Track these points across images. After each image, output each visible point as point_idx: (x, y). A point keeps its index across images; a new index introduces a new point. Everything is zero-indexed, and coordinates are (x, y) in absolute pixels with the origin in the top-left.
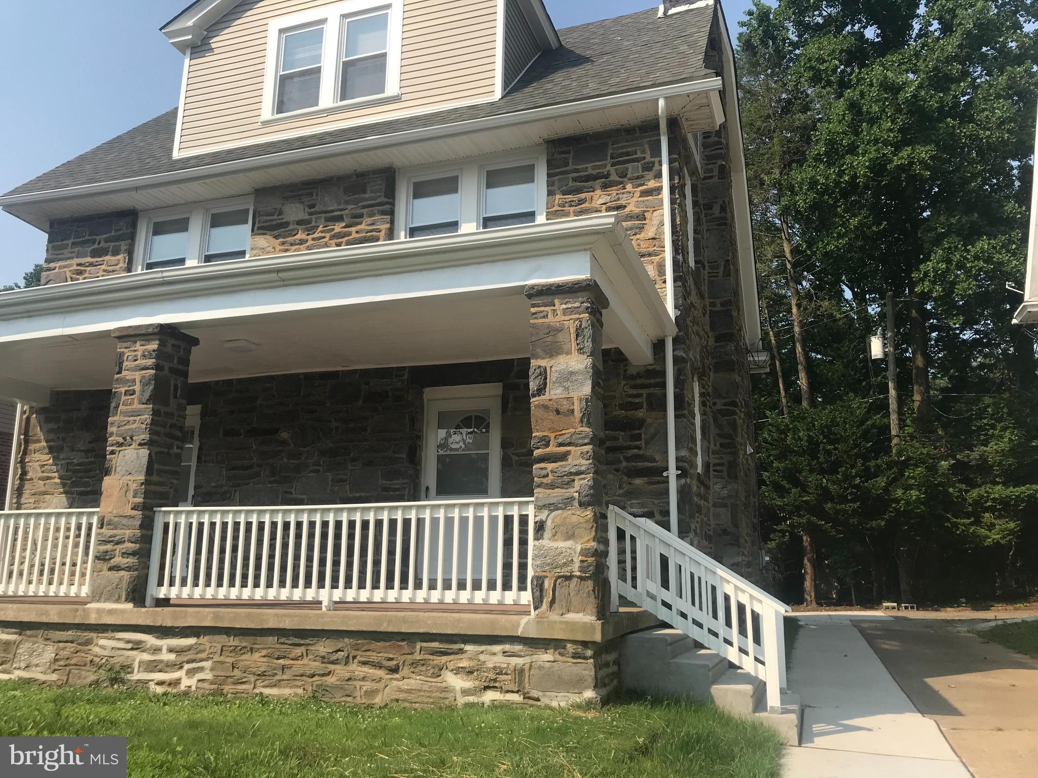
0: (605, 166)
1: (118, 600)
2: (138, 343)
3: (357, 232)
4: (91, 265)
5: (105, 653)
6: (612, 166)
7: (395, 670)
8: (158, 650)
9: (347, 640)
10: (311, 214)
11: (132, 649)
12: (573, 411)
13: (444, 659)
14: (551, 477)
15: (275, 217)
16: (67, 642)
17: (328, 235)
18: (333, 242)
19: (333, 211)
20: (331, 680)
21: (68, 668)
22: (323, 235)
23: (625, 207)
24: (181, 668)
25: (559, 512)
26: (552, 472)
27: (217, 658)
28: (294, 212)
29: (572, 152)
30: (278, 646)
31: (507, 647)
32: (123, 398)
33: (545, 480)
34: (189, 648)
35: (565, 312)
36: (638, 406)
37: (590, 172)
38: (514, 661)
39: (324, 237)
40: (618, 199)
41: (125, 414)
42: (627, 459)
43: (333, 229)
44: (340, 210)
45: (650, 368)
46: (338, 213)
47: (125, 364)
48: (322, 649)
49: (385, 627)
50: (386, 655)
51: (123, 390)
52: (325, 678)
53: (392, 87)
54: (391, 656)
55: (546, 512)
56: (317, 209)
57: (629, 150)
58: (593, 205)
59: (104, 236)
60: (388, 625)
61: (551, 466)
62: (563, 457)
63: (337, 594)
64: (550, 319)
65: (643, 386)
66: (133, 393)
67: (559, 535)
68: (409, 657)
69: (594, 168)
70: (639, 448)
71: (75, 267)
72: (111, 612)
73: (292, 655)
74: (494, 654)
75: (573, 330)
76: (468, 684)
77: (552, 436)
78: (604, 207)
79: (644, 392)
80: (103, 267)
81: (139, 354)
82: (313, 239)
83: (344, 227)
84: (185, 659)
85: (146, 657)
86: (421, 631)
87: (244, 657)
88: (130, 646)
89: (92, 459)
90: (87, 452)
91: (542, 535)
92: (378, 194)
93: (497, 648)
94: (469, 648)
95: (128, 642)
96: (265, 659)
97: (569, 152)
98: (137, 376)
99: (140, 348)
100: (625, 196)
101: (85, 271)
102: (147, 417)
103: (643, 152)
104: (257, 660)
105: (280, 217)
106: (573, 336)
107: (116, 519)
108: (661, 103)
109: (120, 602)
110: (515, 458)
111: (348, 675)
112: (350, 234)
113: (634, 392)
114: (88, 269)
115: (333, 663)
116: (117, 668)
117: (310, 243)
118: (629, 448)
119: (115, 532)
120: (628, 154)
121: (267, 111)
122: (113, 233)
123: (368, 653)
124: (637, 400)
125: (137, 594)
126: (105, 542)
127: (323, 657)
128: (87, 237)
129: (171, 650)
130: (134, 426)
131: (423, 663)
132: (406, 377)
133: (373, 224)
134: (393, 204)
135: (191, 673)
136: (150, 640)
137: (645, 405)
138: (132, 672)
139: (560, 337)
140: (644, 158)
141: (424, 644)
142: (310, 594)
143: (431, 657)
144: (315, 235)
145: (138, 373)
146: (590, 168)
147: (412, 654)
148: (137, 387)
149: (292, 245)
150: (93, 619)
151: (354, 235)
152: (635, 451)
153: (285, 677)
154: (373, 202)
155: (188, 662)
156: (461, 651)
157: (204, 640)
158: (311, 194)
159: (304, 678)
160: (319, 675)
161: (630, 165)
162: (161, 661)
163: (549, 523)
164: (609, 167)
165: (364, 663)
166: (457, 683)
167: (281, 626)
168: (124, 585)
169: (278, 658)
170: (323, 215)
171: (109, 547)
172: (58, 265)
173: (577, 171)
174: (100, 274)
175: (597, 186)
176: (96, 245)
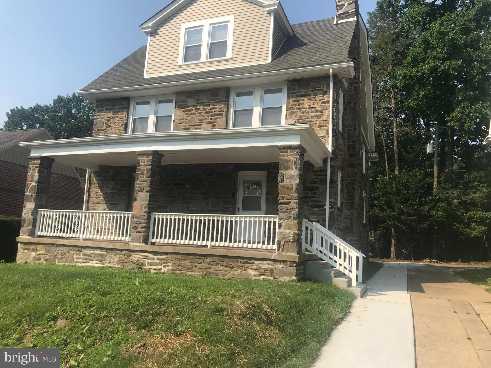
0: (309, 91)
1: (140, 242)
2: (145, 156)
3: (215, 111)
4: (113, 118)
5: (136, 259)
6: (312, 91)
7: (232, 268)
8: (153, 259)
9: (216, 258)
10: (197, 103)
11: (145, 258)
12: (292, 188)
13: (248, 265)
14: (284, 209)
15: (184, 104)
16: (123, 255)
17: (204, 112)
18: (206, 115)
19: (206, 103)
20: (211, 270)
21: (123, 264)
22: (202, 112)
23: (316, 107)
24: (162, 265)
25: (287, 221)
26: (285, 208)
27: (173, 262)
28: (191, 101)
29: (297, 85)
30: (194, 259)
31: (268, 262)
32: (140, 175)
33: (282, 210)
34: (164, 259)
35: (291, 155)
36: (317, 182)
37: (303, 93)
38: (270, 267)
39: (202, 113)
40: (313, 104)
41: (141, 181)
42: (312, 201)
43: (206, 110)
44: (209, 102)
45: (322, 168)
46: (208, 104)
47: (141, 163)
48: (208, 260)
49: (229, 254)
50: (229, 263)
51: (140, 172)
52: (209, 270)
53: (229, 55)
54: (231, 263)
55: (282, 221)
56: (200, 101)
57: (318, 86)
58: (304, 106)
59: (117, 107)
60: (230, 254)
61: (284, 206)
62: (289, 203)
63: (213, 243)
64: (286, 157)
65: (319, 175)
66: (144, 174)
67: (286, 228)
68: (237, 264)
69: (305, 92)
70: (316, 197)
71: (106, 118)
72: (138, 246)
73: (198, 262)
74: (264, 264)
75: (293, 161)
76: (255, 273)
77: (285, 196)
78: (308, 107)
79: (319, 177)
80: (117, 119)
81: (146, 160)
82: (198, 113)
83: (210, 109)
84: (163, 262)
85: (150, 261)
86: (241, 256)
87: (182, 262)
88: (144, 257)
89: (115, 192)
90: (113, 188)
91: (281, 228)
92: (223, 97)
93: (265, 262)
94: (256, 262)
95: (143, 256)
96: (189, 263)
97: (295, 85)
98: (145, 168)
99: (146, 158)
100: (316, 103)
101: (111, 120)
102: (149, 182)
103: (324, 87)
104: (187, 263)
105: (186, 104)
106: (294, 163)
107: (139, 216)
108: (331, 70)
109: (141, 243)
110: (271, 199)
111: (217, 269)
112: (212, 112)
113: (315, 177)
114: (112, 119)
115: (212, 265)
116: (140, 264)
117: (197, 114)
118: (312, 197)
119: (138, 220)
120: (318, 87)
121: (180, 61)
122: (121, 106)
123: (223, 262)
124: (316, 180)
125: (146, 241)
126: (135, 223)
127: (209, 263)
128: (111, 107)
129: (158, 259)
130: (144, 185)
131: (241, 266)
132: (232, 167)
133: (221, 109)
134: (229, 101)
135: (165, 267)
136: (151, 256)
137: (319, 182)
138: (145, 266)
139: (289, 163)
140: (324, 89)
141: (242, 260)
142: (204, 243)
143: (244, 264)
144: (199, 112)
145: (145, 167)
146: (303, 92)
147: (238, 263)
148: (145, 172)
149: (190, 115)
150: (132, 248)
151: (214, 113)
152: (315, 199)
153: (196, 269)
154: (221, 100)
155: (164, 263)
156: (253, 263)
157: (169, 256)
158: (198, 96)
159: (202, 269)
160: (207, 269)
161: (318, 92)
162: (155, 263)
163: (283, 224)
164: (310, 92)
165: (222, 265)
166: (252, 273)
167: (195, 253)
168: (142, 238)
169: (194, 263)
170: (202, 104)
171: (136, 225)
172: (100, 117)
173: (298, 92)
174: (116, 121)
175: (306, 99)
176: (114, 110)
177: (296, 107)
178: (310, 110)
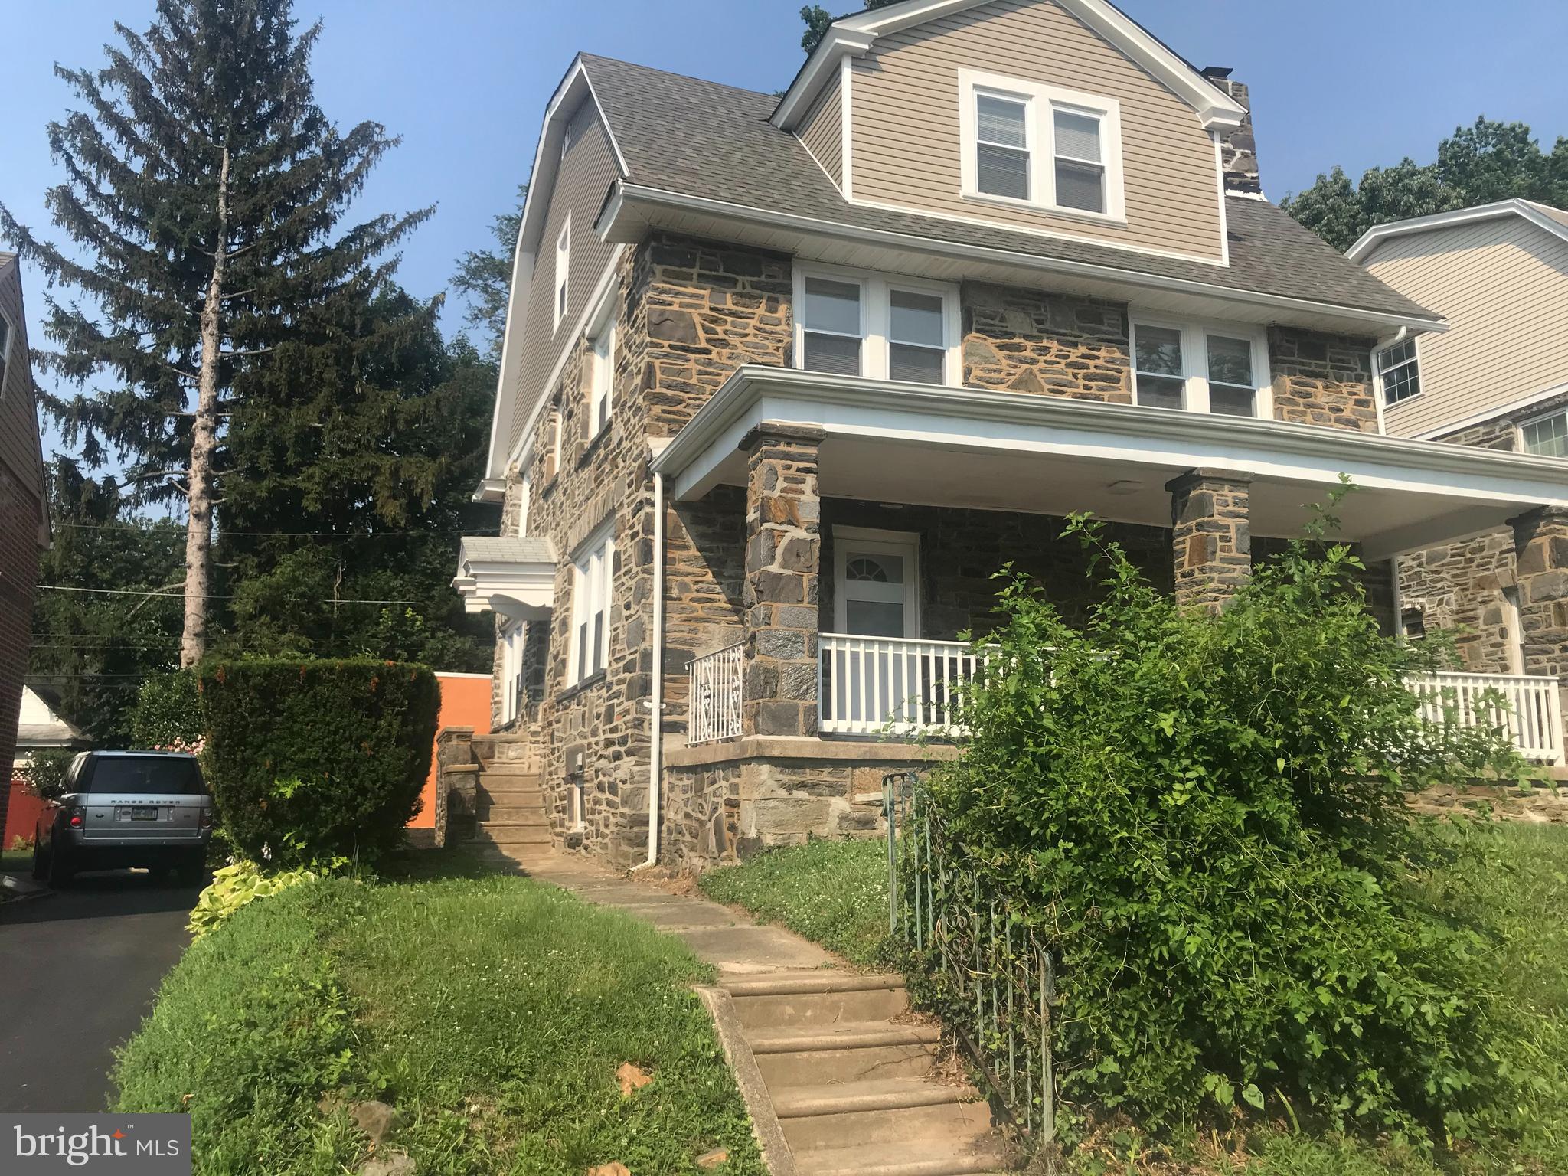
0: (1325, 367)
2: (1228, 487)
3: (1095, 367)
4: (734, 314)
6: (1331, 368)
10: (1038, 330)
13: (1524, 799)
15: (996, 322)
17: (1064, 362)
19: (1065, 334)
22: (1057, 359)
23: (1343, 410)
28: (1017, 320)
29: (1296, 343)
37: (1313, 368)
39: (1058, 363)
40: (1338, 402)
41: (1223, 560)
43: (1068, 356)
44: (1074, 336)
45: (1374, 566)
46: (1072, 339)
47: (1216, 507)
50: (1483, 797)
53: (1114, 210)
54: (1487, 798)
56: (1047, 326)
57: (1343, 357)
58: (1318, 401)
59: (750, 279)
66: (1229, 540)
68: (1501, 799)
71: (706, 311)
76: (1543, 818)
78: (1327, 406)
79: (1371, 586)
80: (754, 322)
83: (1080, 357)
92: (1116, 330)
97: (1293, 343)
100: (1342, 400)
101: (726, 322)
102: (1247, 567)
103: (1357, 364)
105: (1003, 324)
108: (1403, 331)
114: (729, 319)
120: (1343, 361)
121: (970, 184)
122: (764, 278)
123: (1469, 796)
128: (721, 273)
131: (1511, 803)
133: (1112, 362)
137: (1372, 599)
140: (1356, 370)
141: (1510, 788)
143: (1515, 799)
145: (1231, 520)
146: (1313, 364)
154: (1109, 337)
158: (1038, 308)
161: (1345, 373)
164: (1328, 369)
170: (1055, 336)
172: (677, 300)
173: (1302, 364)
174: (750, 330)
175: (1320, 384)
176: (739, 289)
177: (1301, 401)
178: (1333, 416)
